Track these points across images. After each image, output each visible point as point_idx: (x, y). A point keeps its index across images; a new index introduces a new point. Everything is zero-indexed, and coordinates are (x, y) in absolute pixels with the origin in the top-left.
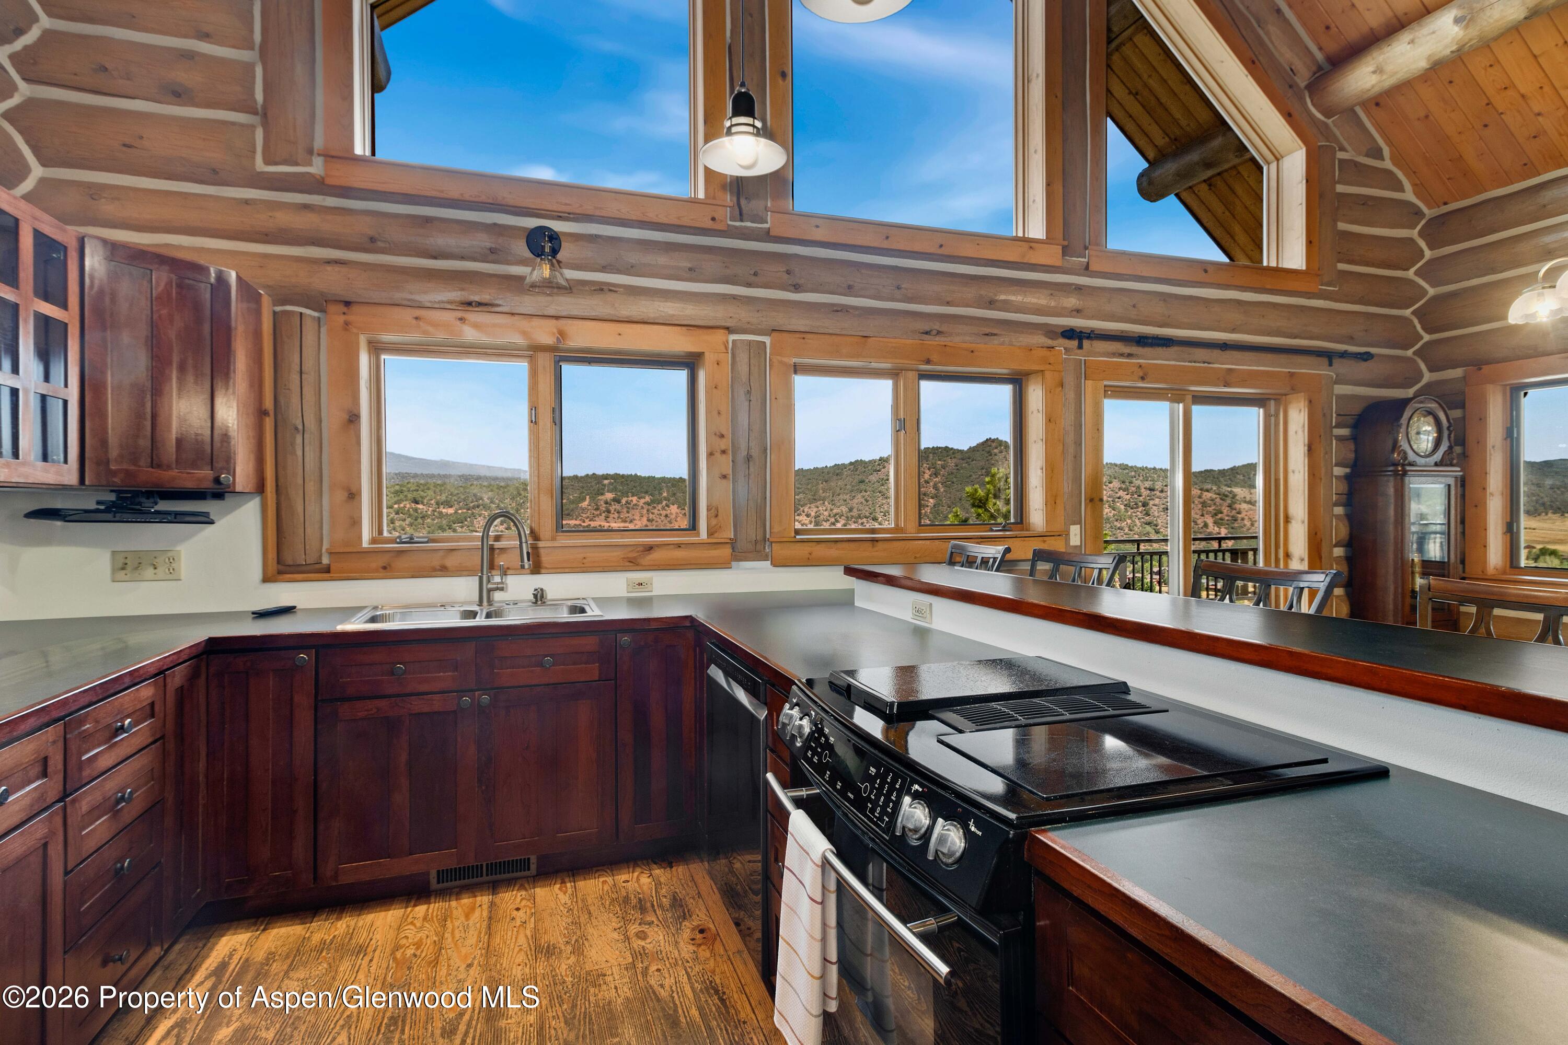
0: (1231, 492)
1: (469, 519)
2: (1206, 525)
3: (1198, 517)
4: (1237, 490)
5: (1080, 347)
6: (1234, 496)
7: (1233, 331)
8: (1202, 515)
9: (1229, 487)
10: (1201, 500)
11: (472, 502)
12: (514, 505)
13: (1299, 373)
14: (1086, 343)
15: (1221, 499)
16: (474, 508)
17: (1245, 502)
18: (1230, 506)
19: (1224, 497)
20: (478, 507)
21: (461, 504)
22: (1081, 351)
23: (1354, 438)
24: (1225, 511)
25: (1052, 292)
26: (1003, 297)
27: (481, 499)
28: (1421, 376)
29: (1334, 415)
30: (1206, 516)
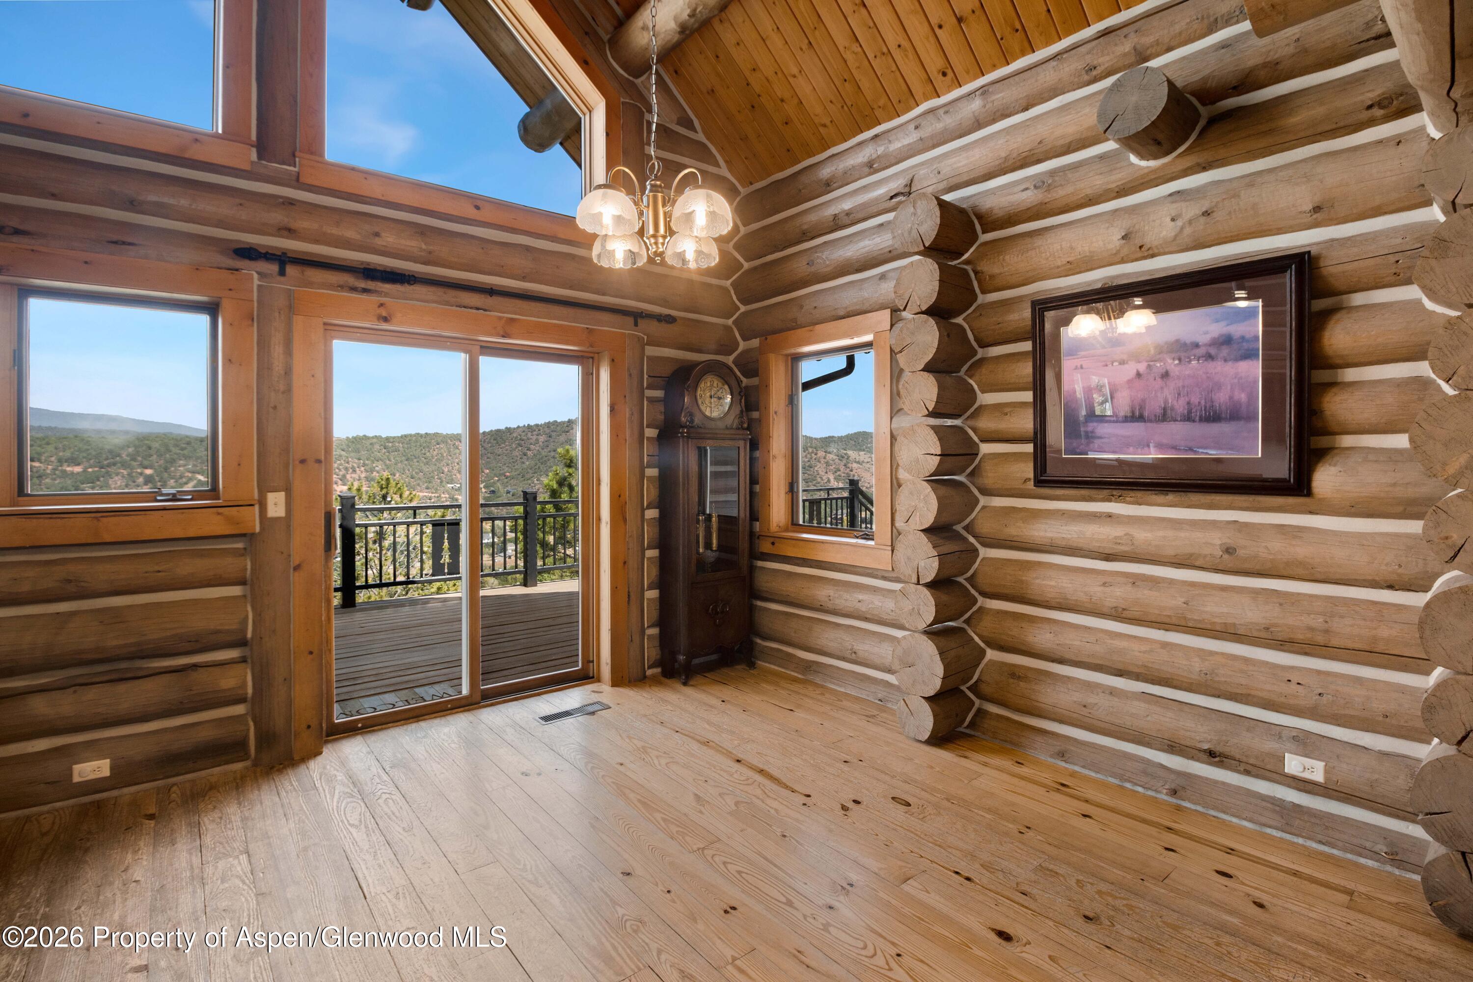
0: (846, 454)
1: (102, 479)
2: (829, 481)
3: (823, 474)
4: (850, 453)
5: (282, 273)
6: (848, 457)
7: (524, 279)
8: (826, 473)
9: (845, 450)
10: (826, 461)
11: (107, 459)
12: (162, 462)
13: (599, 330)
14: (290, 270)
15: (839, 459)
16: (109, 465)
17: (856, 462)
18: (845, 465)
19: (841, 457)
20: (114, 464)
21: (92, 461)
22: (282, 279)
23: (665, 400)
24: (842, 470)
25: (242, 201)
26: (152, 198)
27: (119, 455)
28: (738, 345)
29: (646, 376)
30: (829, 473)
